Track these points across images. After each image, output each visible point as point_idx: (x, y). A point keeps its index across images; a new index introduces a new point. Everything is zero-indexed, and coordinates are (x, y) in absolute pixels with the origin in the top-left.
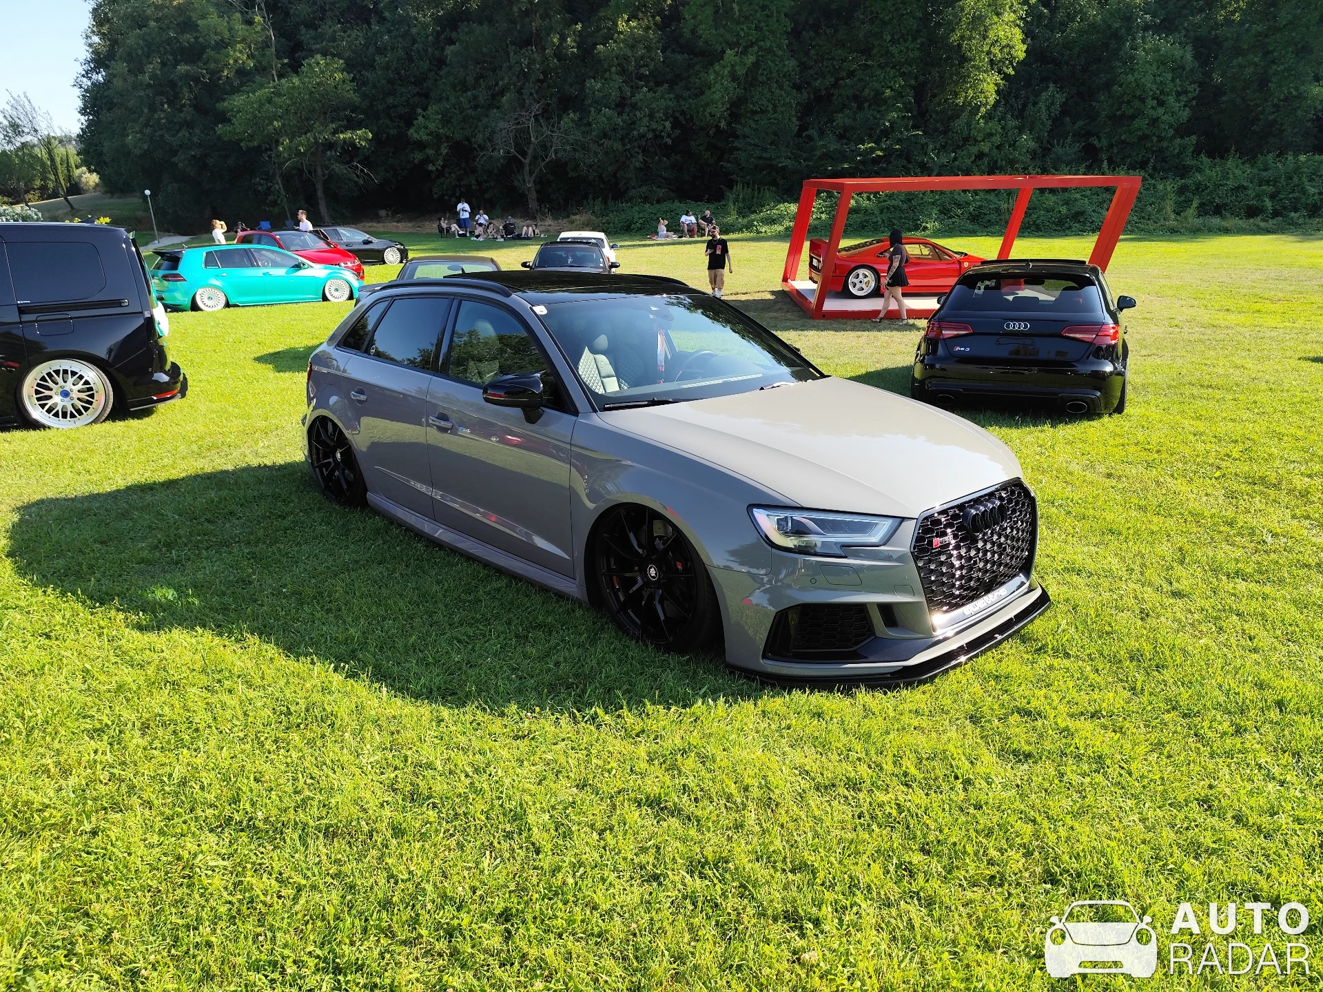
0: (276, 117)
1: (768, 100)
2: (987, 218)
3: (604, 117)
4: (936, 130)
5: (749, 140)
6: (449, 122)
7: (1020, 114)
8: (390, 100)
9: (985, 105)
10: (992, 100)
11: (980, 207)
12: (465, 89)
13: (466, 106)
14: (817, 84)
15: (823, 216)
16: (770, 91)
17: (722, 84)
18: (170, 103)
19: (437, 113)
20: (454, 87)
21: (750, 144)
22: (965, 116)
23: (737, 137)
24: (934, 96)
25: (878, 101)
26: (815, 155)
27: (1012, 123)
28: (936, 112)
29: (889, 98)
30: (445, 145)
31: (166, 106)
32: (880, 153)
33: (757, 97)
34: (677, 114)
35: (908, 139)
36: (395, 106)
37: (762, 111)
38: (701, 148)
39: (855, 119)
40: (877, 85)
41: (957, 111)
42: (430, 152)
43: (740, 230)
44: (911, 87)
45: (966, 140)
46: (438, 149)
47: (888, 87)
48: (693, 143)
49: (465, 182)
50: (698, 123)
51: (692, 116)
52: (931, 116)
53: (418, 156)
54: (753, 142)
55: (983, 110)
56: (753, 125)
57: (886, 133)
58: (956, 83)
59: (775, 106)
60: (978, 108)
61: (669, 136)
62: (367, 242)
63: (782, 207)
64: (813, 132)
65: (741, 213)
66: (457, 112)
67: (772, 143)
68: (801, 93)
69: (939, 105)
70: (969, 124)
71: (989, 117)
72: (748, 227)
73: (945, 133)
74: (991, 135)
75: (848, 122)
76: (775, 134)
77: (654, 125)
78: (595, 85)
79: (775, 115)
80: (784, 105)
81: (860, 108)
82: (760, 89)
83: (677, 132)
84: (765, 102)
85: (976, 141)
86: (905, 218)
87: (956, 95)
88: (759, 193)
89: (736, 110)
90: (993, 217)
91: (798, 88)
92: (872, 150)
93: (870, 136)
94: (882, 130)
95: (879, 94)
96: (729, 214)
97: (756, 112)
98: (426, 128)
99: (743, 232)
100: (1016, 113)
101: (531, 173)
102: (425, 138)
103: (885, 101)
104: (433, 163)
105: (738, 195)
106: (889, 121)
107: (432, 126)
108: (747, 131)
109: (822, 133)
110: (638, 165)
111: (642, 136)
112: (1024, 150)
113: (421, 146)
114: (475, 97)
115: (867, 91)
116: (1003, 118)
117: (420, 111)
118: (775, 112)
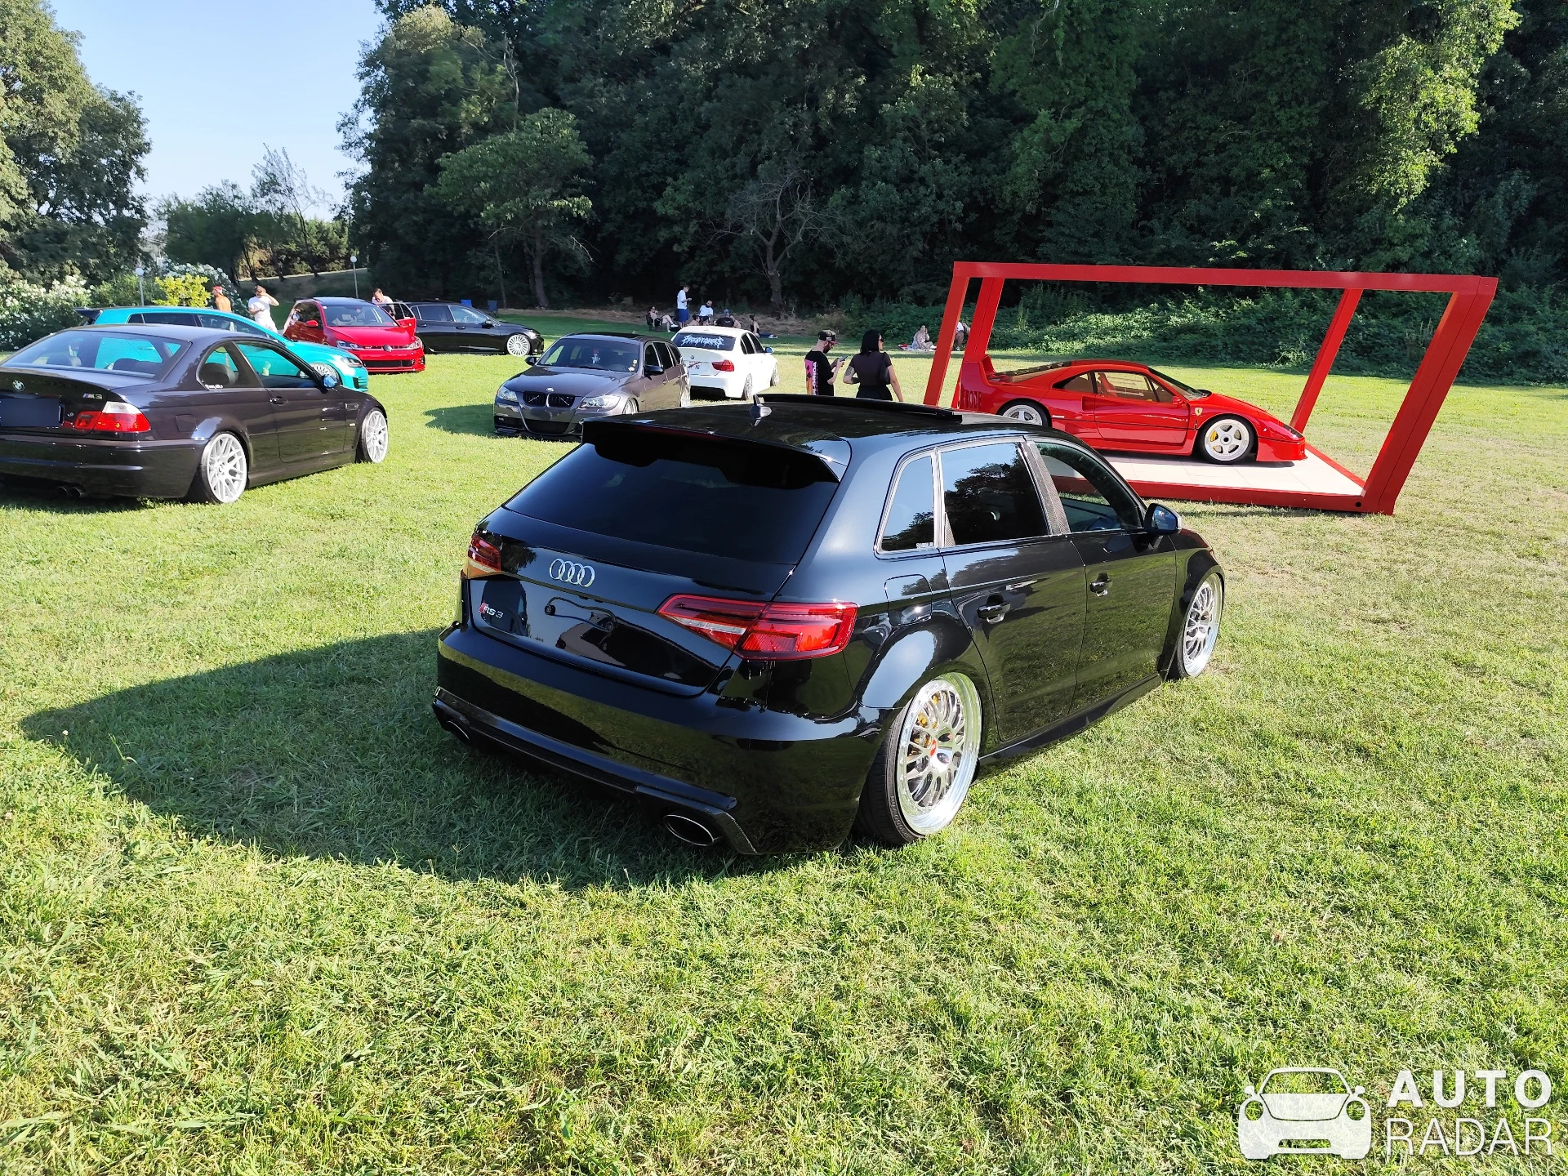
0: (485, 178)
1: (1096, 179)
2: (1384, 351)
3: (877, 194)
4: (1335, 227)
5: (1062, 229)
6: (702, 194)
7: (1466, 212)
8: (643, 167)
9: (1410, 192)
10: (1419, 188)
11: (1376, 335)
12: (725, 155)
13: (722, 175)
14: (1171, 160)
15: (1145, 334)
16: (1099, 166)
17: (1030, 154)
18: (402, 162)
19: (689, 183)
20: (712, 153)
21: (1063, 234)
22: (1376, 210)
23: (1050, 224)
24: (1336, 181)
25: (1252, 184)
26: (1150, 253)
27: (1448, 220)
28: (1338, 203)
29: (1266, 180)
30: (695, 221)
31: (397, 165)
32: (1242, 254)
33: (1079, 174)
34: (976, 193)
35: (1289, 236)
36: (648, 175)
37: (1086, 193)
38: (1007, 238)
39: (1215, 209)
40: (1251, 164)
41: (1366, 204)
42: (677, 229)
43: (1025, 345)
44: (1304, 167)
45: (1377, 242)
46: (686, 228)
47: (1267, 166)
48: (997, 232)
49: (718, 268)
50: (1000, 206)
51: (994, 196)
52: (1329, 208)
53: (663, 234)
54: (1067, 232)
55: (1404, 200)
56: (1071, 210)
57: (1258, 228)
58: (1372, 163)
59: (1104, 187)
60: (1397, 196)
61: (960, 220)
62: (486, 326)
63: (1092, 318)
64: (1155, 223)
65: (1035, 323)
66: (712, 182)
67: (1096, 235)
68: (1144, 171)
69: (1342, 192)
70: (1381, 220)
71: (1412, 211)
72: (1036, 342)
73: (1347, 231)
74: (1416, 237)
75: (1204, 210)
76: (1100, 222)
77: (941, 205)
78: (873, 153)
79: (1103, 199)
80: (1116, 185)
81: (1226, 193)
82: (1085, 163)
83: (973, 216)
84: (1090, 180)
85: (1392, 245)
86: (1261, 344)
87: (1371, 180)
88: (1065, 298)
89: (1051, 189)
90: (1393, 351)
91: (1140, 163)
92: (1233, 250)
93: (1233, 230)
94: (1251, 224)
95: (1252, 175)
96: (1016, 323)
97: (1078, 194)
98: (674, 200)
99: (1027, 347)
100: (1461, 209)
101: (775, 259)
102: (671, 212)
103: (1262, 185)
104: (679, 242)
105: (1036, 300)
106: (1261, 211)
107: (680, 198)
108: (1061, 217)
109: (1167, 226)
110: (915, 254)
111: (926, 219)
112: (1463, 260)
113: (668, 221)
114: (734, 166)
115: (1235, 171)
116: (1439, 215)
117: (670, 180)
118: (1104, 194)
